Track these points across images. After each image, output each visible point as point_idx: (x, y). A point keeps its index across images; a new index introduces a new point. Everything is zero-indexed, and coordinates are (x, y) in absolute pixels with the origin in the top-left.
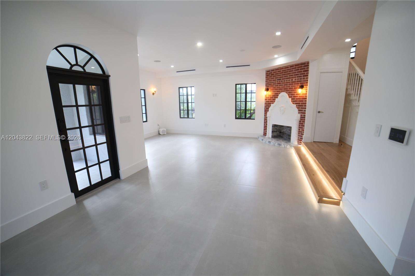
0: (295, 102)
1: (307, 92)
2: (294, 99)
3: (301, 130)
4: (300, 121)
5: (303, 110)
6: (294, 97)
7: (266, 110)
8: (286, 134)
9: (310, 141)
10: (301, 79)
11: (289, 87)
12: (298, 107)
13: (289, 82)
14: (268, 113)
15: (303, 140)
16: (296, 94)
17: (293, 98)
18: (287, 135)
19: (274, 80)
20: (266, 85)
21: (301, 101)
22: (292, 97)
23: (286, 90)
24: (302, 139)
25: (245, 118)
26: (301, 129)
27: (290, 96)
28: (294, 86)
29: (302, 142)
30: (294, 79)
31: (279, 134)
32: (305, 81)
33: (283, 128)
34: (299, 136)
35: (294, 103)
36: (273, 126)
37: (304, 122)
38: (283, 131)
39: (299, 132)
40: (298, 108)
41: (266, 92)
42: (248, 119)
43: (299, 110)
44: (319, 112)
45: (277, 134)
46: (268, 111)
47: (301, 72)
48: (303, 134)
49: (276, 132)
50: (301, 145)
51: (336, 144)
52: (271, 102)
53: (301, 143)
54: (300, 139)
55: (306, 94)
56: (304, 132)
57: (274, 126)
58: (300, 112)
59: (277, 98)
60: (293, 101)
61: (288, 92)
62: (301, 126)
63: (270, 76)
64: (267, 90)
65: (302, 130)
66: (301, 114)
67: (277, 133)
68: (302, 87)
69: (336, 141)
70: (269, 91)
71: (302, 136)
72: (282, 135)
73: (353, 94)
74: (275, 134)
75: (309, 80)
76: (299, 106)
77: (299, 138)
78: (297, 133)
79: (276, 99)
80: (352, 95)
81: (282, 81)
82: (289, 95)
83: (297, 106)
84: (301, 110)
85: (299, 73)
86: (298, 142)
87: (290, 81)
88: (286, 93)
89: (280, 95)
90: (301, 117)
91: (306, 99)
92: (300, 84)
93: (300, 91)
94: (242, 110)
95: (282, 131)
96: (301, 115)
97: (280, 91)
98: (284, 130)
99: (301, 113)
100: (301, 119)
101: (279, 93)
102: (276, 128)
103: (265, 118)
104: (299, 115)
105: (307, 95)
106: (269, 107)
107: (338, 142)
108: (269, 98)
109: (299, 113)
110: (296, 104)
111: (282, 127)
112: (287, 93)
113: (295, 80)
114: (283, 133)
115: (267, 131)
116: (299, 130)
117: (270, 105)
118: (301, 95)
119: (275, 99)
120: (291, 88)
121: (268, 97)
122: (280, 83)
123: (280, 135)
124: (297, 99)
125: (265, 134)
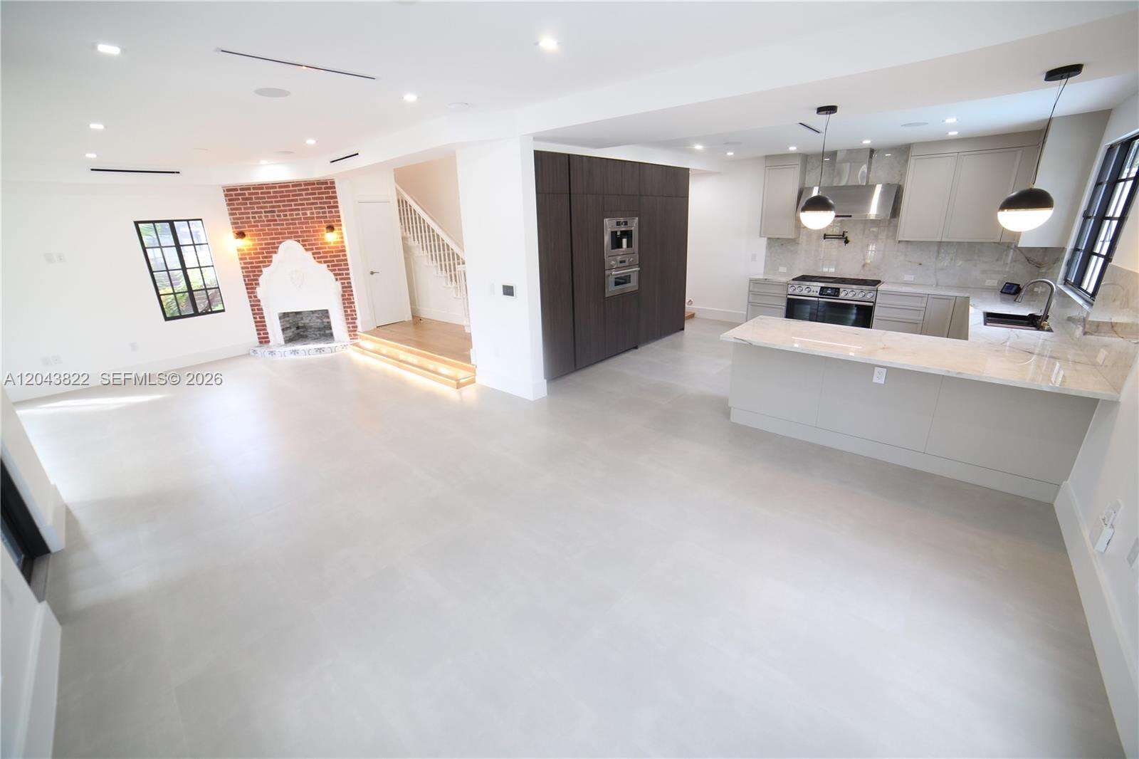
0: (322, 260)
1: (342, 238)
2: (320, 253)
3: (349, 312)
4: (343, 296)
5: (344, 272)
6: (317, 249)
7: (251, 283)
8: (311, 327)
9: (373, 328)
10: (325, 213)
11: (300, 228)
12: (331, 268)
13: (298, 219)
14: (260, 292)
15: (360, 328)
16: (321, 244)
17: (315, 251)
18: (315, 328)
19: (256, 213)
20: (233, 224)
21: (335, 256)
22: (312, 249)
23: (295, 236)
24: (356, 327)
25: (196, 313)
26: (349, 310)
27: (308, 247)
28: (312, 227)
29: (358, 333)
30: (308, 212)
31: (296, 332)
32: (333, 217)
33: (301, 316)
34: (348, 323)
35: (320, 262)
36: (280, 318)
37: (352, 295)
38: (304, 324)
39: (346, 315)
40: (332, 271)
41: (239, 240)
42: (202, 314)
43: (335, 275)
44: (372, 273)
45: (293, 332)
46: (258, 284)
47: (322, 198)
48: (356, 319)
49: (290, 328)
50: (357, 339)
51: (409, 321)
52: (261, 264)
53: (356, 335)
54: (352, 329)
55: (343, 242)
56: (356, 315)
57: (284, 316)
58: (338, 277)
59: (275, 253)
60: (318, 258)
61: (300, 239)
62: (347, 305)
63: (239, 202)
64: (241, 235)
65: (351, 311)
66: (343, 281)
67: (293, 330)
68: (331, 228)
69: (408, 317)
70: (246, 238)
71: (355, 323)
72: (304, 332)
73: (410, 237)
74: (290, 333)
75: (341, 214)
76: (333, 266)
77: (349, 327)
78: (343, 318)
79: (274, 256)
80: (409, 239)
81: (278, 216)
82: (304, 246)
83: (328, 266)
84: (340, 274)
85: (318, 201)
86: (350, 335)
87: (301, 216)
88: (296, 242)
89: (283, 247)
90: (343, 287)
91: (344, 251)
92: (325, 222)
93: (331, 238)
94: (179, 293)
95: (300, 325)
96: (342, 283)
97: (278, 238)
98: (306, 321)
99: (341, 279)
100: (344, 291)
101: (280, 243)
102: (287, 319)
103: (252, 303)
104: (339, 283)
105: (346, 244)
106: (259, 276)
107: (411, 318)
108: (250, 254)
109: (337, 280)
110: (325, 262)
111: (298, 316)
112: (299, 241)
113: (312, 213)
114: (305, 328)
115: (269, 330)
116: (346, 311)
117: (261, 271)
118: (332, 245)
119: (271, 257)
120: (306, 232)
121: (246, 252)
122: (276, 220)
123: (298, 334)
124: (324, 252)
125: (264, 339)
